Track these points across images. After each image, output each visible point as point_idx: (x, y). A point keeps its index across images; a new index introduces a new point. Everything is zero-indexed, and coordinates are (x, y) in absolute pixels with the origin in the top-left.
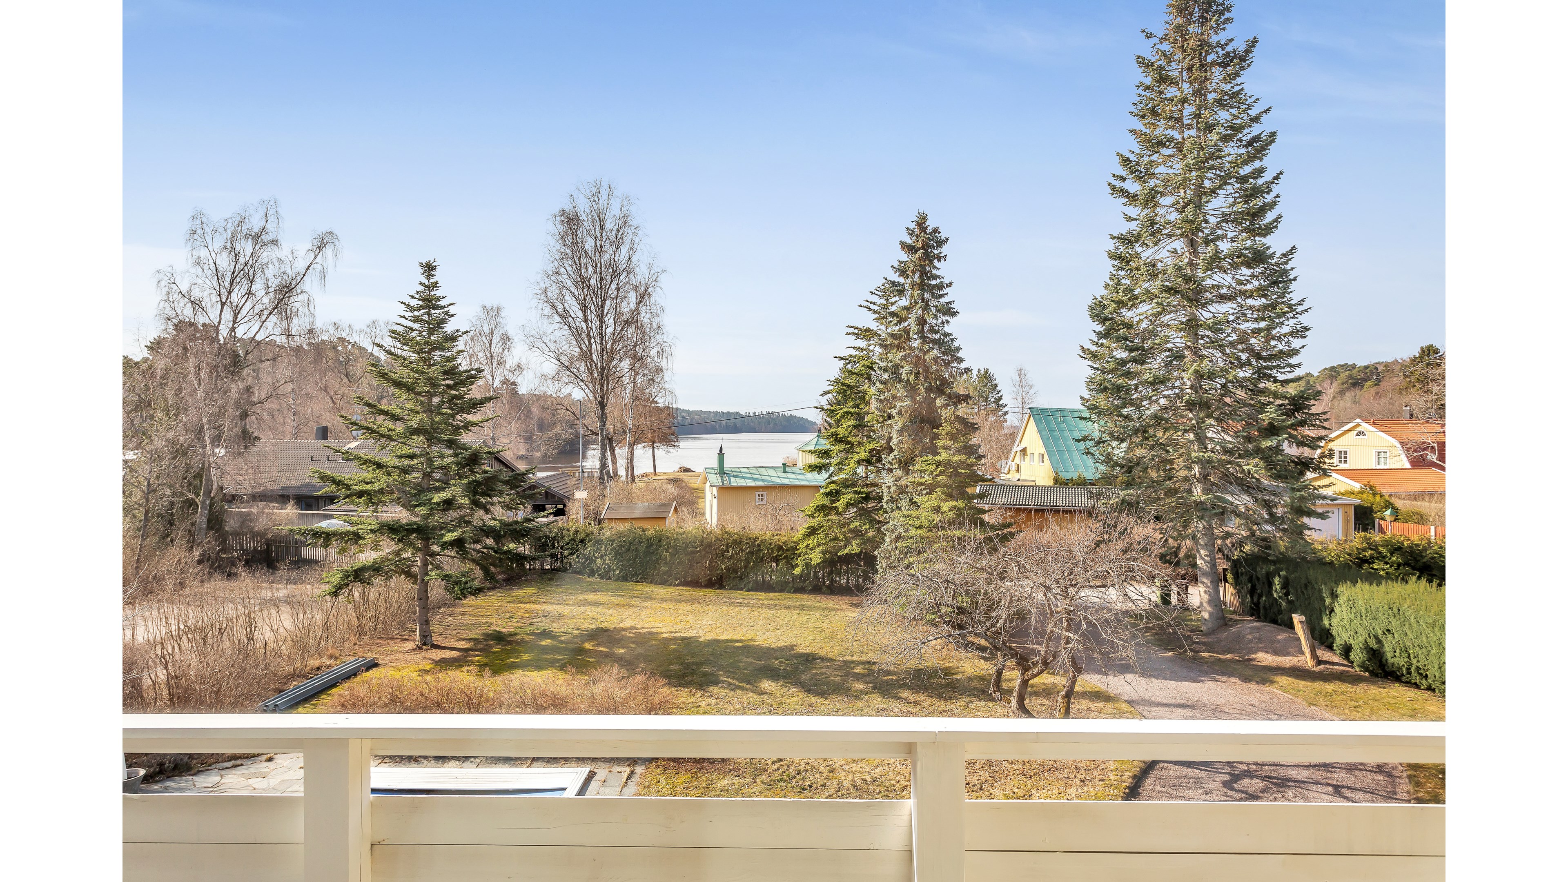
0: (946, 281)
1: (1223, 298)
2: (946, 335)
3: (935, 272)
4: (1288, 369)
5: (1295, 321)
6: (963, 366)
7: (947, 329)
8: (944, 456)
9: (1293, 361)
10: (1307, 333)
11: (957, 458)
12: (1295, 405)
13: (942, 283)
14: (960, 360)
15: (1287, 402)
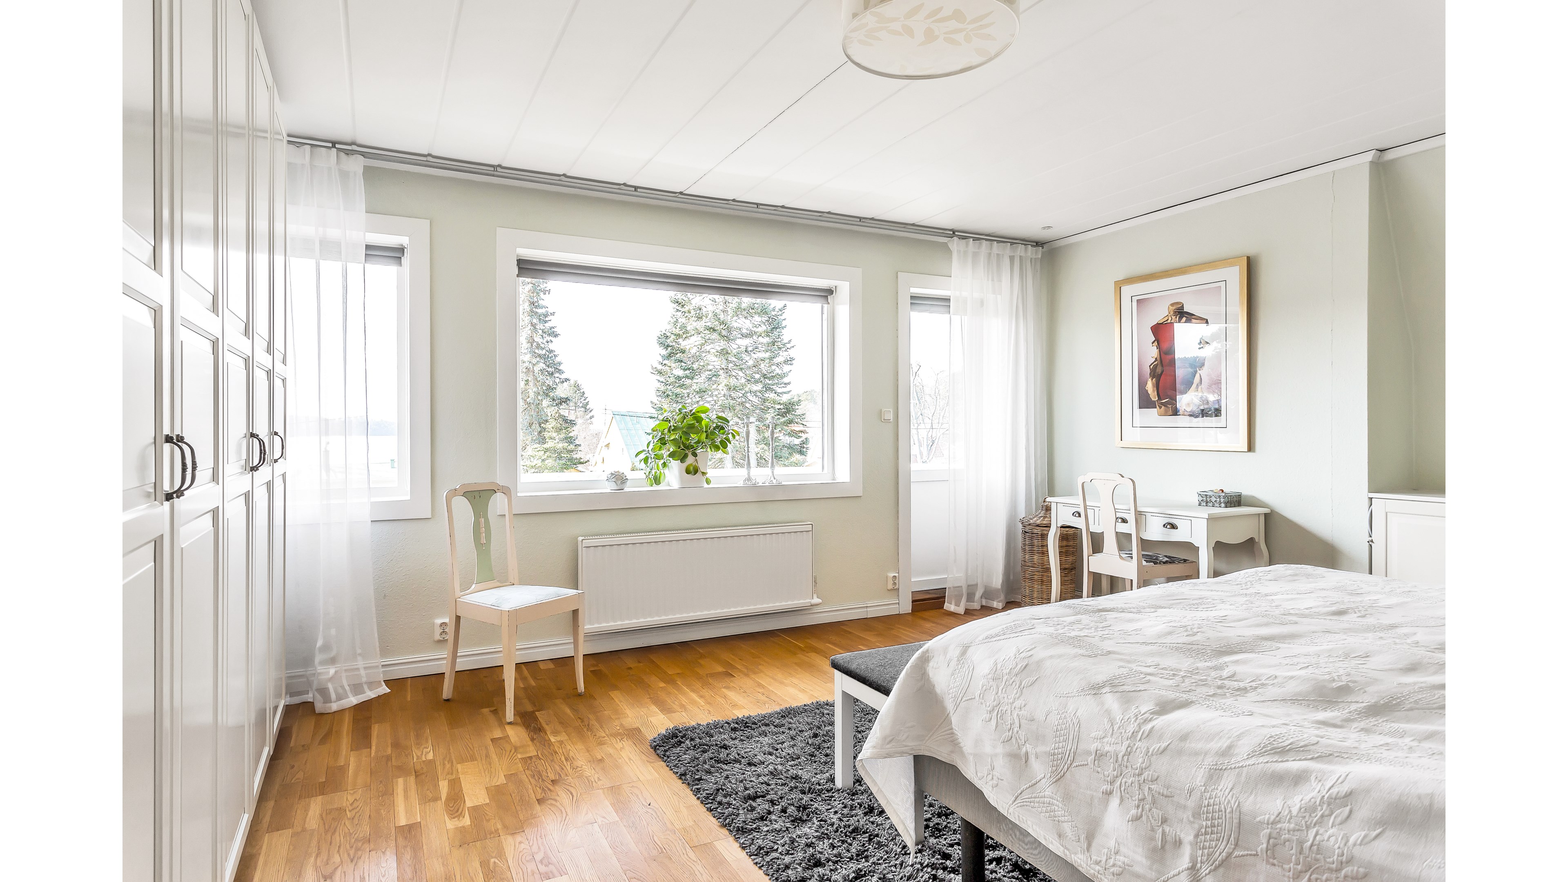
0: (550, 310)
1: (744, 336)
2: (551, 351)
3: (541, 302)
4: (784, 386)
5: (786, 353)
6: (563, 376)
7: (551, 346)
8: (550, 444)
9: (786, 380)
10: (793, 362)
11: (560, 445)
12: (787, 409)
13: (547, 312)
14: (560, 372)
15: (782, 407)
